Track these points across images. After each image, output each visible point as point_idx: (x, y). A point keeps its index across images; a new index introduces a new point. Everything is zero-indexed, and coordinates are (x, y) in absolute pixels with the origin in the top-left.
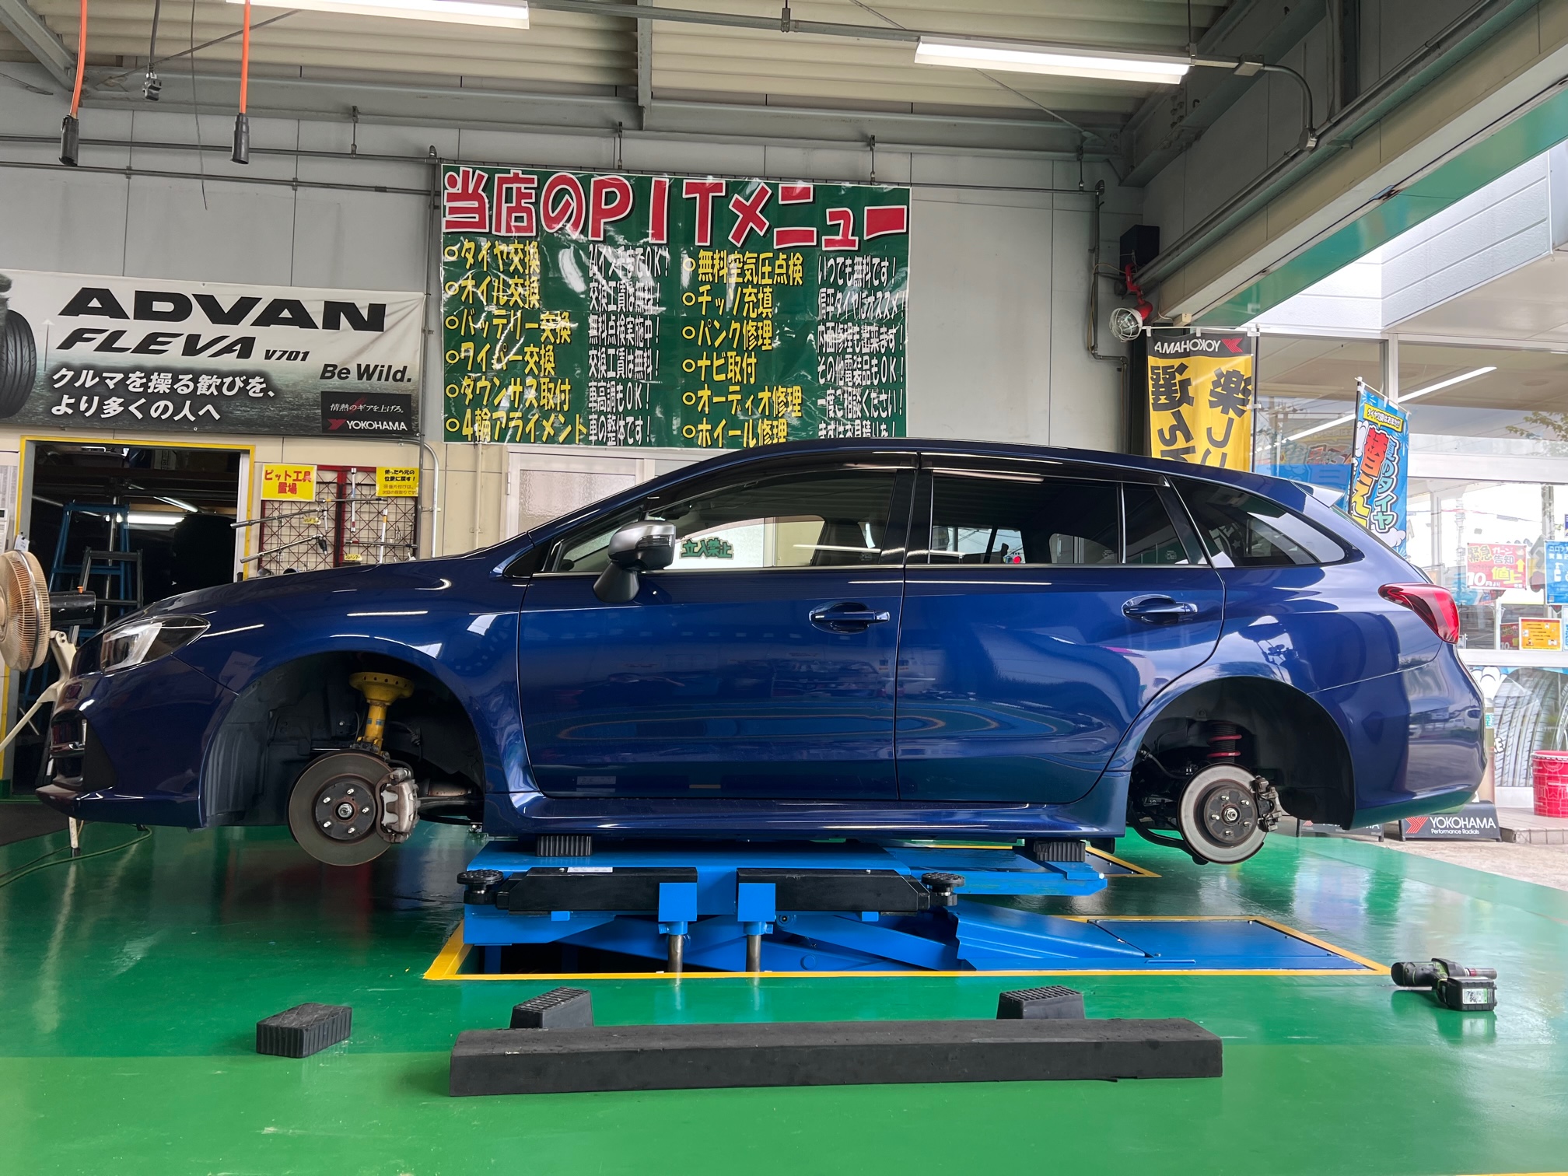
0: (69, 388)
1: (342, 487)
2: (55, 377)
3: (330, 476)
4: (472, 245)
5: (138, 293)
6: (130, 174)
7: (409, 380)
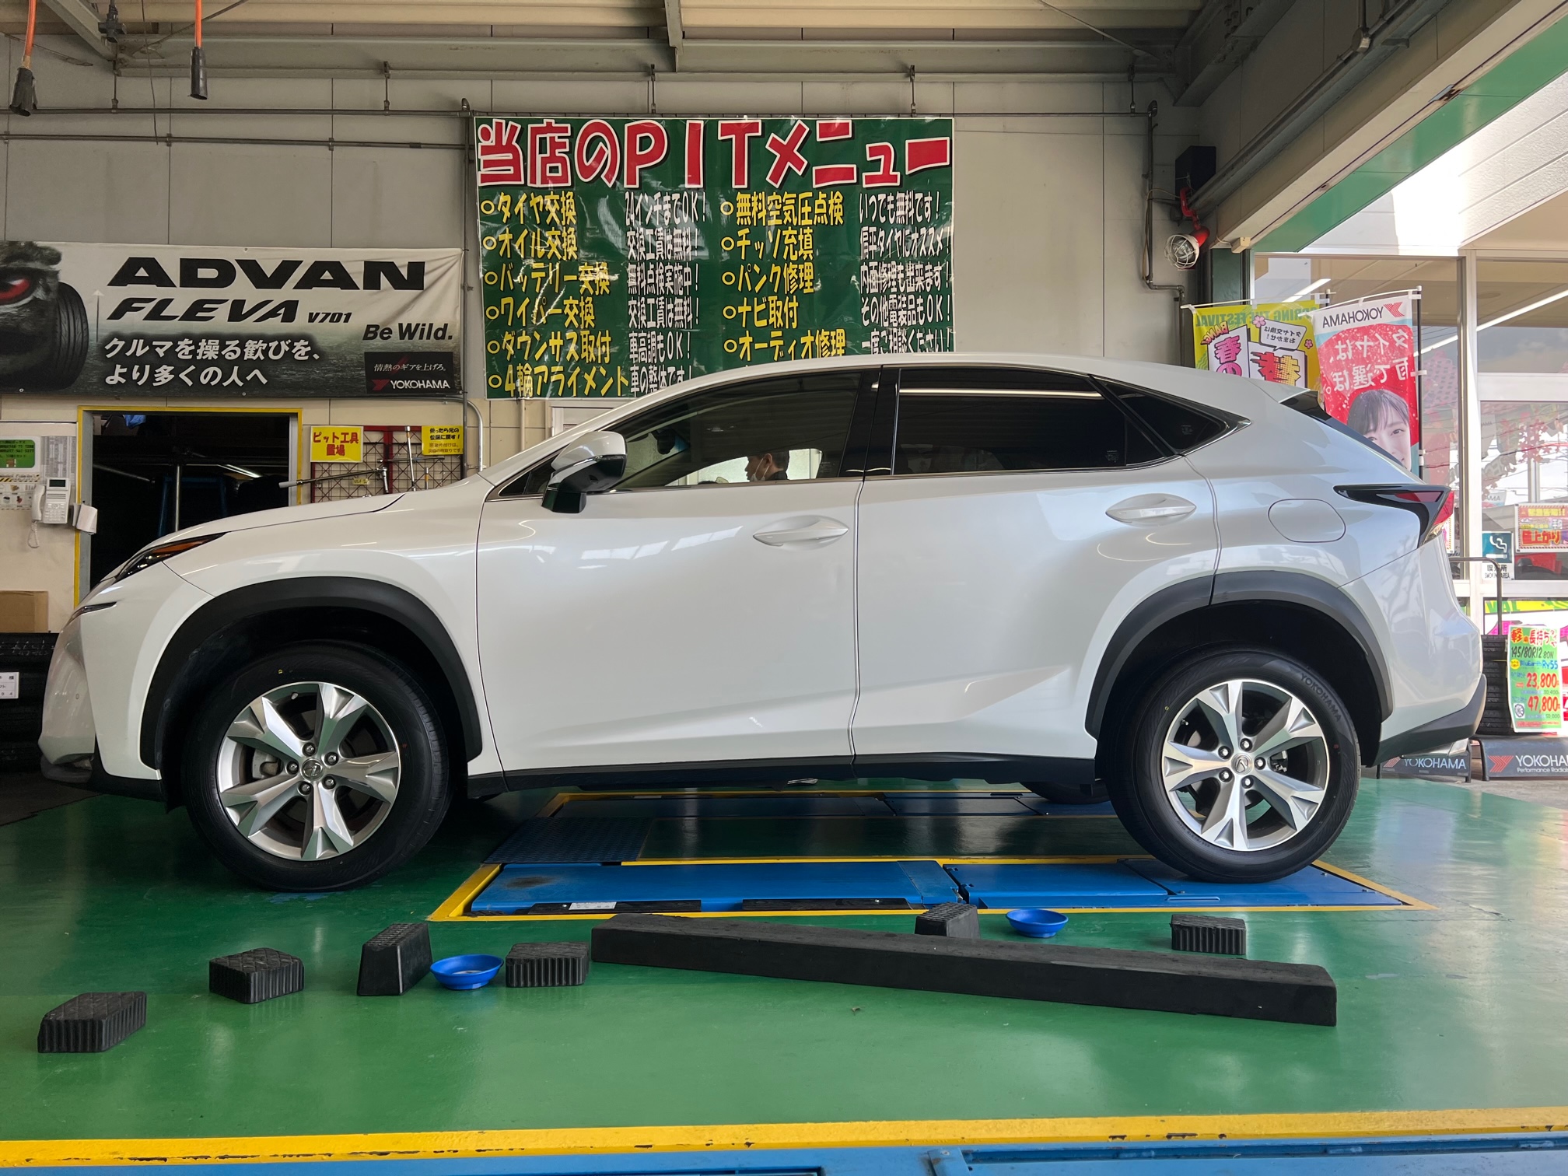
0: (121, 358)
1: (388, 445)
2: (108, 347)
3: (376, 437)
4: (508, 198)
5: (182, 260)
6: (170, 142)
7: (450, 337)
